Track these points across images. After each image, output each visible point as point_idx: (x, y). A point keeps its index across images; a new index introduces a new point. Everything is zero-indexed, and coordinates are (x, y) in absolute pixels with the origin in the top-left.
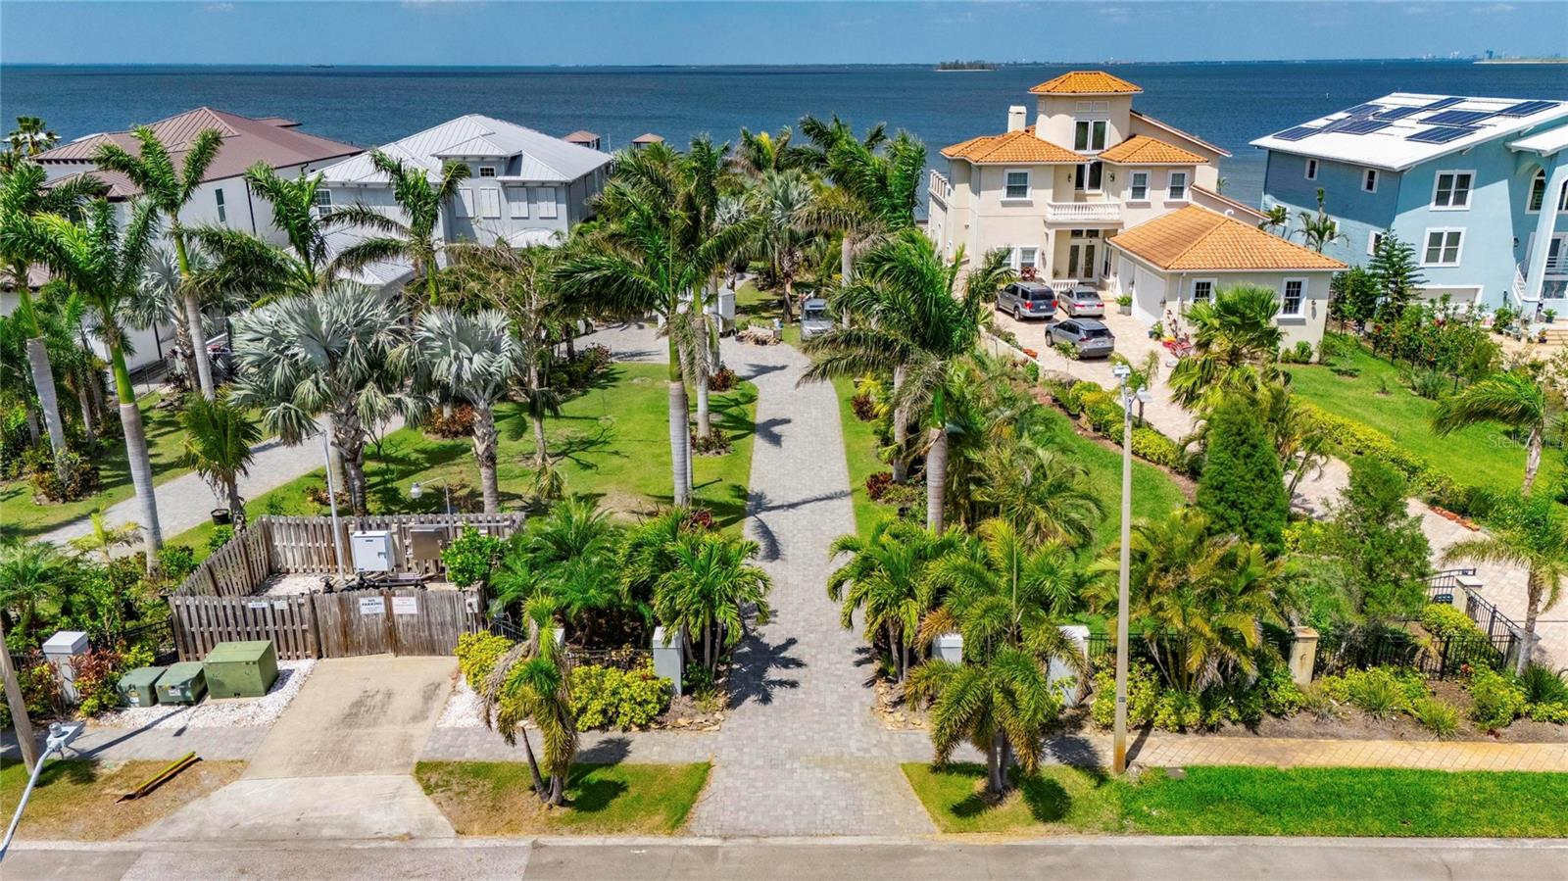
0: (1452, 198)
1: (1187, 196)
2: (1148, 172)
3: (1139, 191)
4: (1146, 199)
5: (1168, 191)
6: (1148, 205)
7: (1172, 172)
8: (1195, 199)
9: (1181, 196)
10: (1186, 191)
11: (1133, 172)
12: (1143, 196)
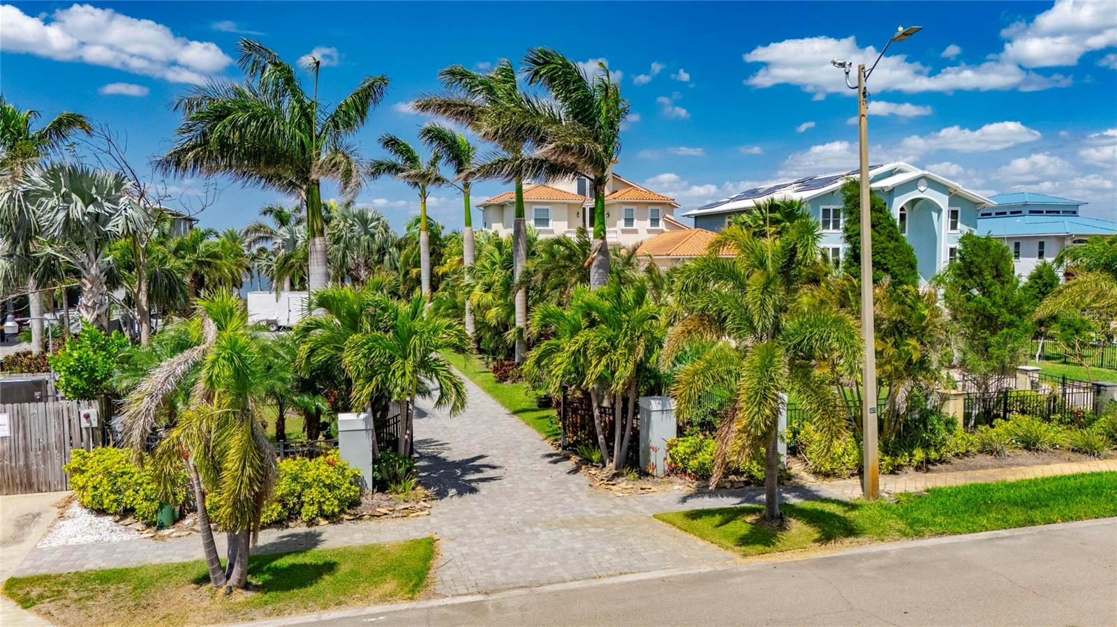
0: (831, 224)
1: (662, 225)
2: (634, 207)
3: (629, 221)
4: (635, 227)
5: (649, 221)
6: (635, 231)
7: (650, 208)
8: (667, 228)
9: (658, 225)
10: (661, 222)
11: (624, 207)
12: (632, 225)
